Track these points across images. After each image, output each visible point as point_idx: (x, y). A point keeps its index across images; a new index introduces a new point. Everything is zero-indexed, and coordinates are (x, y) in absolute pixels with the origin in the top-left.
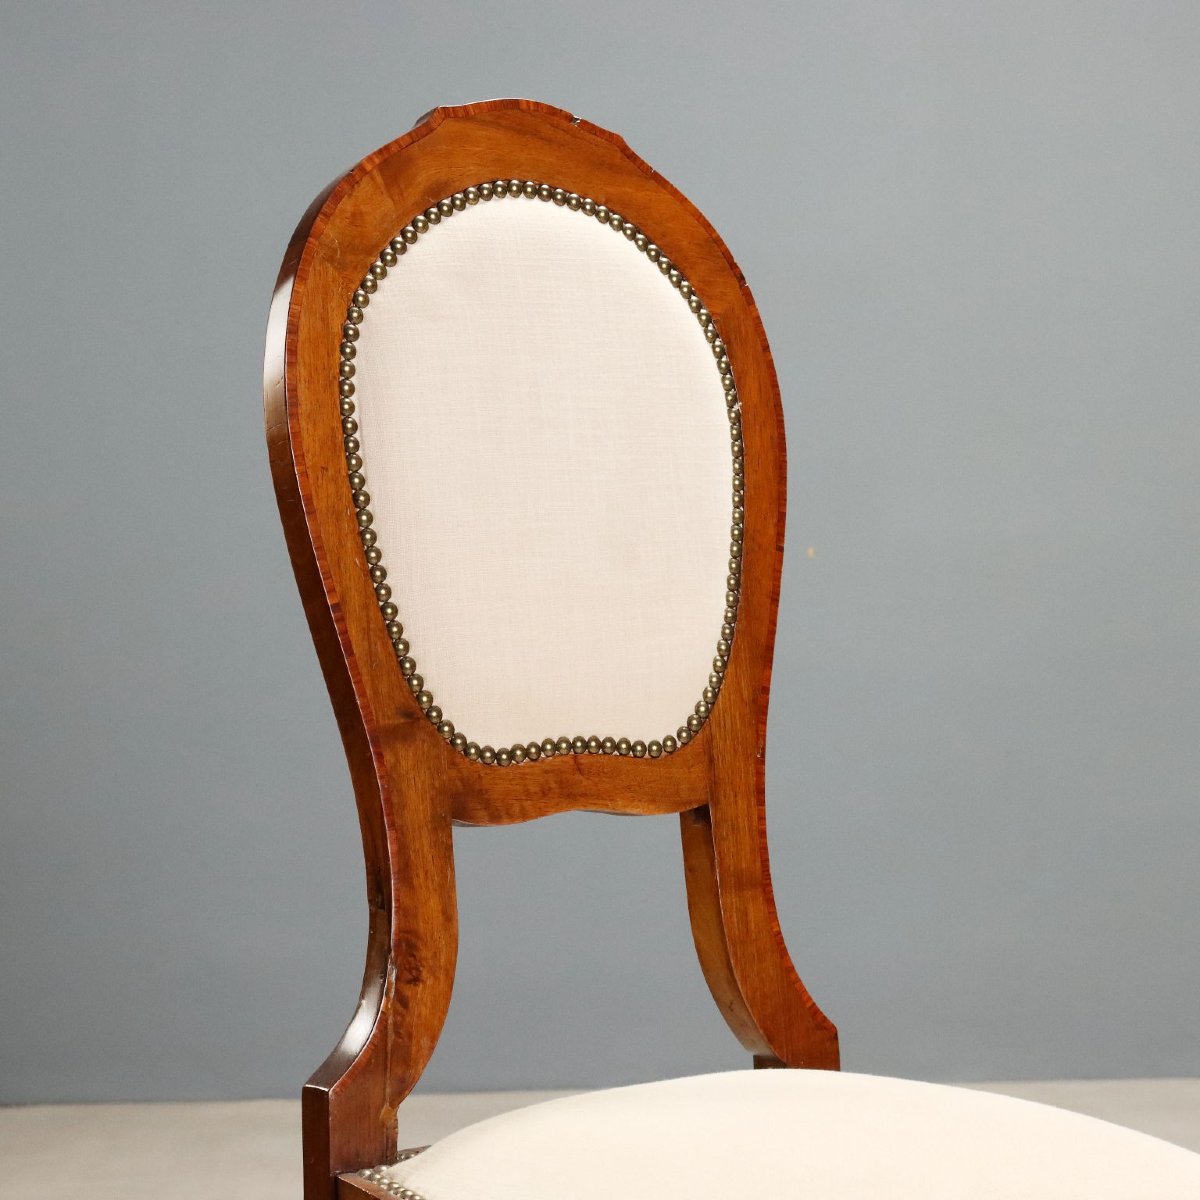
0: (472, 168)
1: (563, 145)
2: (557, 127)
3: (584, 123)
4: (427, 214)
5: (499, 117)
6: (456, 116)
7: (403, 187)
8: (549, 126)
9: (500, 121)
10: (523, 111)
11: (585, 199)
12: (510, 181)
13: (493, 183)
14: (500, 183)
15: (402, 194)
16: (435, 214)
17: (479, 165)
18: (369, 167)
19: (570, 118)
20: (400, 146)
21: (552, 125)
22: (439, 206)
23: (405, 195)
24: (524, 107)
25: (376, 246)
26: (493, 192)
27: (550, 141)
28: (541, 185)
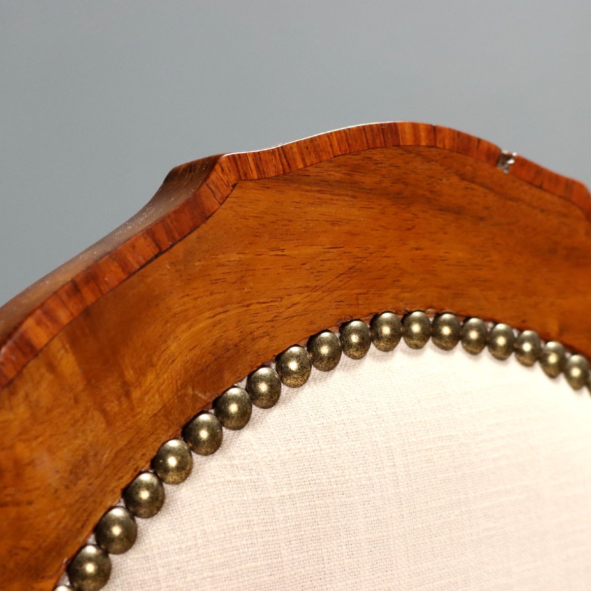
0: (296, 298)
1: (482, 219)
2: (472, 181)
3: (521, 162)
4: (188, 433)
5: (356, 169)
6: (262, 176)
7: (130, 375)
8: (455, 179)
9: (357, 177)
10: (407, 150)
11: (521, 330)
12: (377, 316)
13: (343, 327)
14: (355, 324)
15: (128, 394)
16: (209, 426)
17: (314, 289)
18: (39, 335)
19: (497, 157)
20: (124, 265)
21: (463, 177)
22: (219, 405)
23: (136, 394)
24: (408, 139)
25: (56, 548)
26: (341, 347)
27: (458, 212)
28: (438, 315)
